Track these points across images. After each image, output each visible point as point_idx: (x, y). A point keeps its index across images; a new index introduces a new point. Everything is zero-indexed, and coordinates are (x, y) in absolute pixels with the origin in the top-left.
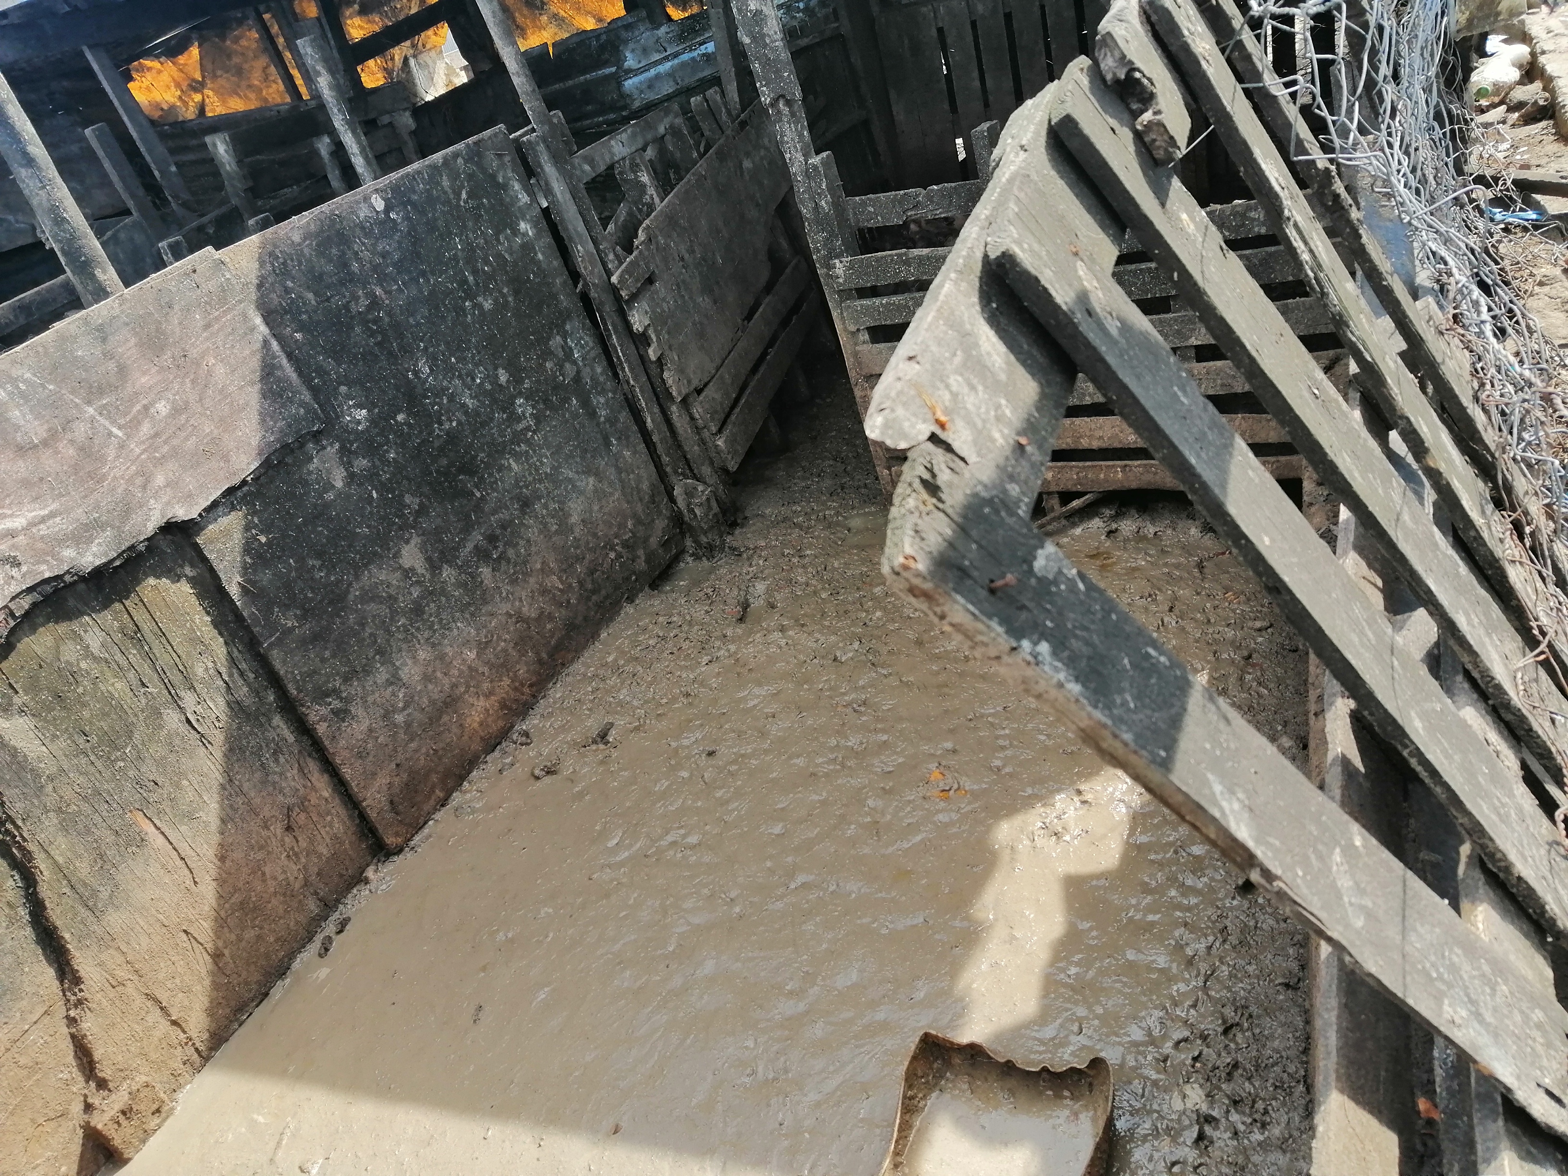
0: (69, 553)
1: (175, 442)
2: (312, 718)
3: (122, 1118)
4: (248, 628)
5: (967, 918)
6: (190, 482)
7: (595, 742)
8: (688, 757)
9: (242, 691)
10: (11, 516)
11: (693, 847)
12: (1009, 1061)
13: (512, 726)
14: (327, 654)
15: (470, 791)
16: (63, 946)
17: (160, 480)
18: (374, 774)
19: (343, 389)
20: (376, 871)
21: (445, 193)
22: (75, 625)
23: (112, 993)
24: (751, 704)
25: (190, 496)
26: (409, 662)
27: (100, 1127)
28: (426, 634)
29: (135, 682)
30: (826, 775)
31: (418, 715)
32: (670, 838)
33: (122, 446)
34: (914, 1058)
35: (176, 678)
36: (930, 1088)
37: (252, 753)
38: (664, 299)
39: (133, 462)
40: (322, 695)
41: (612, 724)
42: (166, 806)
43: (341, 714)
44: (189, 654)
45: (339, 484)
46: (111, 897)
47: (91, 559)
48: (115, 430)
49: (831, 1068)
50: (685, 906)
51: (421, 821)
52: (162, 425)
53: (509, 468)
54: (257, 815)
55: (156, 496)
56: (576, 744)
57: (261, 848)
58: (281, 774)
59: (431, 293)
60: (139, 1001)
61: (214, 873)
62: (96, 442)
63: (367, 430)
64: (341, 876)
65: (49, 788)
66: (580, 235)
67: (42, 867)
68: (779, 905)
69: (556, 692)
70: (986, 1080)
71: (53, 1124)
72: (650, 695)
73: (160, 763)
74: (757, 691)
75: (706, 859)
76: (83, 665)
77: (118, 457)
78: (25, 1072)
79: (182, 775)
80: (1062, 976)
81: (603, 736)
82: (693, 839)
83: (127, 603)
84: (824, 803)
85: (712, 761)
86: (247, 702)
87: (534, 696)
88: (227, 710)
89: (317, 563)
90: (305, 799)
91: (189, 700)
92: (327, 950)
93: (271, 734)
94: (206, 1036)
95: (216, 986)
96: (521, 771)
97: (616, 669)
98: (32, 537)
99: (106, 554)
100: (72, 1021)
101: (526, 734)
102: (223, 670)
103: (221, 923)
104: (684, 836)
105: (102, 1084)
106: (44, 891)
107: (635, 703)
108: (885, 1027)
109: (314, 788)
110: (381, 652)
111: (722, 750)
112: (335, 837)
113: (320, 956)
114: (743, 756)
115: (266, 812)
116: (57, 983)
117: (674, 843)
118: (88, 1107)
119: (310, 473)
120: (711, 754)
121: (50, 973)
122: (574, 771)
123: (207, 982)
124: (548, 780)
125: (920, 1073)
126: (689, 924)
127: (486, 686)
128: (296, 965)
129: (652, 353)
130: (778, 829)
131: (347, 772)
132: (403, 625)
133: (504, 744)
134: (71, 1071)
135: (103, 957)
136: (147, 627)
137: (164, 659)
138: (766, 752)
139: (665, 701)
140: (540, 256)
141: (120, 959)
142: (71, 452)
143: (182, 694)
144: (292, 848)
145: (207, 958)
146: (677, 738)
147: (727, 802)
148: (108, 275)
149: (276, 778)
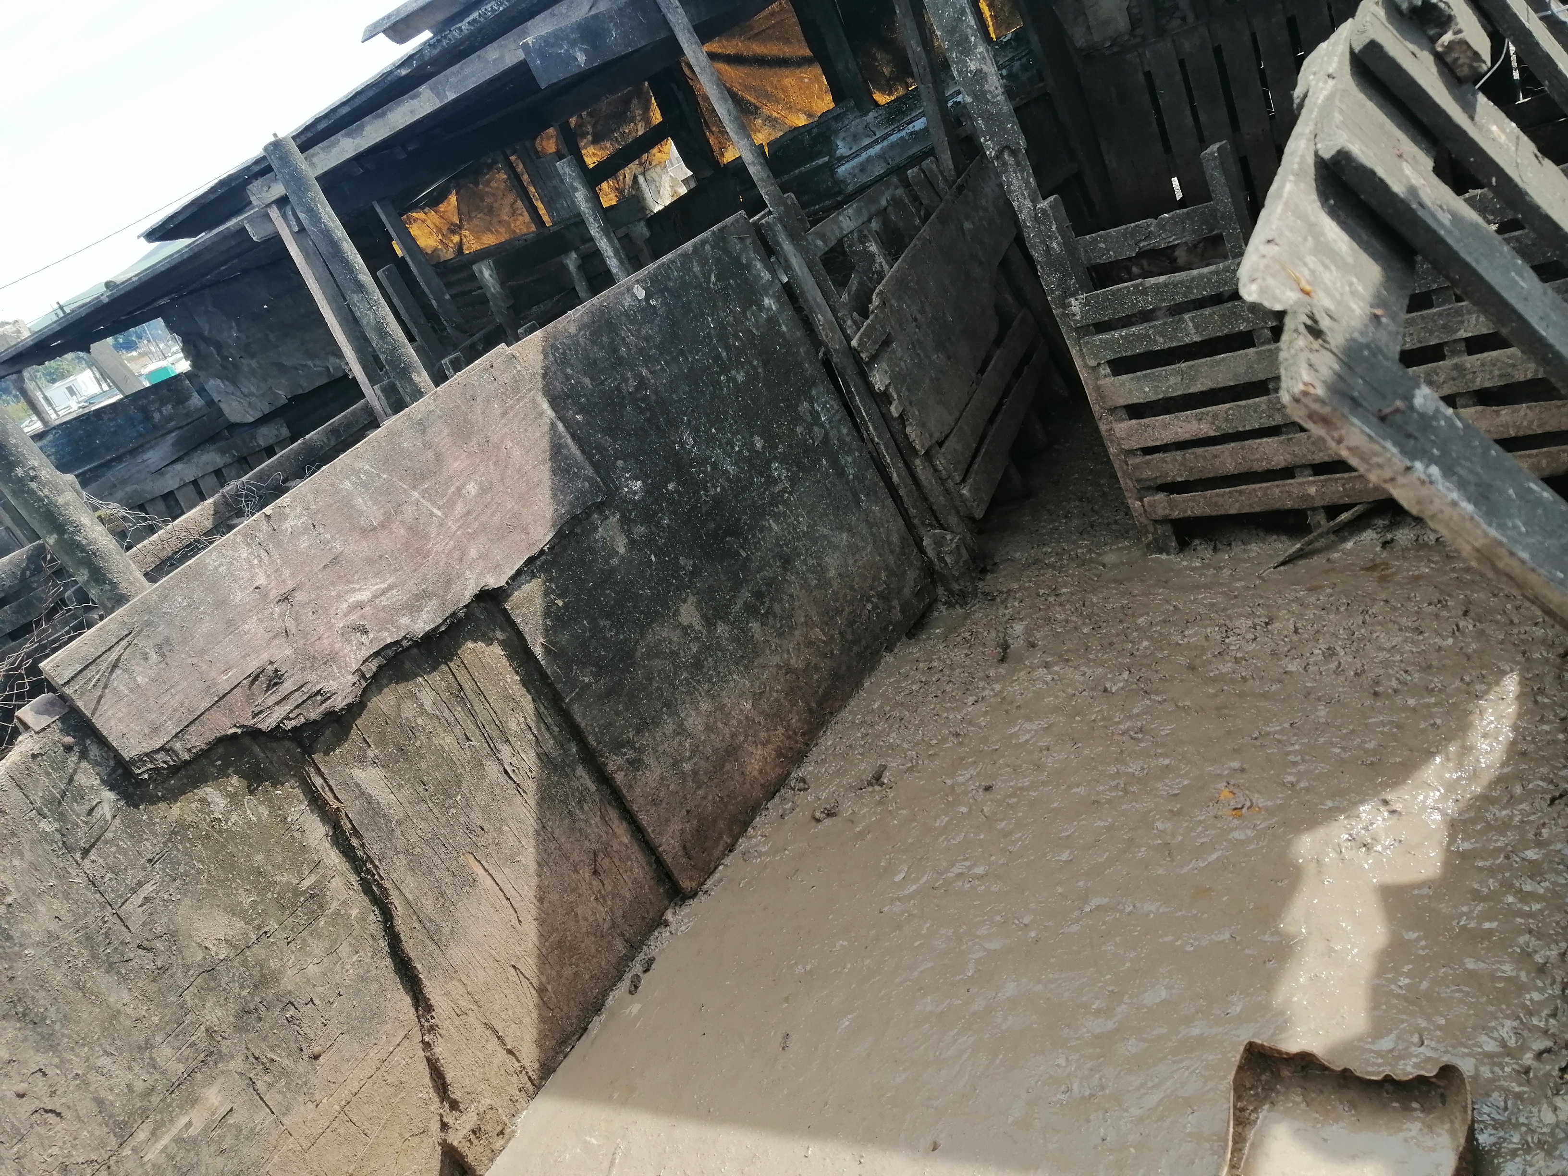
0: (404, 621)
1: (483, 518)
2: (611, 767)
3: (472, 1137)
4: (551, 685)
5: (1277, 932)
6: (497, 554)
7: (870, 784)
8: (966, 793)
9: (549, 744)
10: (359, 590)
11: (981, 877)
12: (1346, 1070)
13: (789, 774)
14: (621, 707)
15: (755, 837)
16: (417, 976)
17: (473, 553)
18: (668, 820)
19: (620, 463)
20: (674, 914)
21: (696, 277)
22: (411, 686)
23: (457, 1021)
24: (1023, 739)
25: (498, 566)
26: (693, 713)
27: (455, 1143)
28: (706, 686)
29: (461, 736)
30: (1109, 802)
31: (702, 763)
32: (956, 870)
33: (441, 525)
34: (1240, 1068)
35: (494, 732)
36: (1259, 1101)
37: (560, 802)
38: (901, 359)
39: (451, 538)
40: (618, 746)
41: (885, 767)
42: (491, 849)
43: (636, 764)
44: (503, 710)
45: (622, 550)
46: (452, 932)
47: (421, 625)
48: (435, 511)
49: (1150, 1084)
50: (978, 933)
51: (712, 866)
52: (473, 503)
53: (770, 528)
54: (568, 858)
55: (471, 568)
56: (851, 787)
57: (573, 890)
58: (586, 821)
59: (691, 370)
60: (480, 1029)
61: (534, 912)
62: (422, 522)
63: (643, 499)
64: (644, 918)
65: (398, 832)
66: (819, 306)
67: (396, 903)
68: (1075, 928)
69: (828, 740)
70: (1321, 1091)
71: (417, 1140)
72: (919, 737)
73: (485, 809)
74: (1028, 726)
75: (995, 888)
76: (420, 721)
77: (439, 534)
78: (393, 1090)
79: (503, 821)
80: (1393, 987)
81: (878, 778)
82: (980, 870)
83: (451, 665)
84: (1110, 828)
85: (988, 796)
86: (554, 754)
87: (807, 745)
88: (537, 761)
89: (608, 623)
90: (608, 844)
91: (505, 752)
92: (636, 987)
93: (575, 784)
94: (536, 1066)
95: (542, 1019)
96: (801, 815)
97: (883, 715)
98: (376, 608)
99: (433, 621)
100: (427, 1046)
101: (803, 780)
102: (532, 724)
103: (543, 960)
104: (970, 868)
105: (454, 1105)
106: (400, 925)
107: (905, 746)
108: (1201, 1041)
109: (614, 833)
110: (668, 704)
111: (998, 785)
112: (635, 881)
113: (631, 993)
114: (1021, 789)
115: (575, 857)
116: (413, 1010)
117: (960, 875)
118: (444, 1126)
119: (597, 541)
120: (988, 789)
121: (407, 1001)
122: (854, 813)
123: (535, 1015)
124: (828, 822)
125: (1248, 1085)
126: (985, 950)
127: (763, 735)
128: (610, 1001)
129: (894, 411)
130: (1065, 856)
131: (643, 818)
132: (685, 679)
133: (783, 791)
134: (427, 1091)
135: (449, 987)
136: (468, 686)
137: (483, 715)
138: (1044, 784)
139: (935, 742)
140: (784, 328)
141: (462, 990)
142: (403, 531)
143: (499, 747)
144: (599, 891)
145: (534, 992)
146: (952, 775)
147: (1009, 833)
148: (422, 378)
149: (583, 825)
